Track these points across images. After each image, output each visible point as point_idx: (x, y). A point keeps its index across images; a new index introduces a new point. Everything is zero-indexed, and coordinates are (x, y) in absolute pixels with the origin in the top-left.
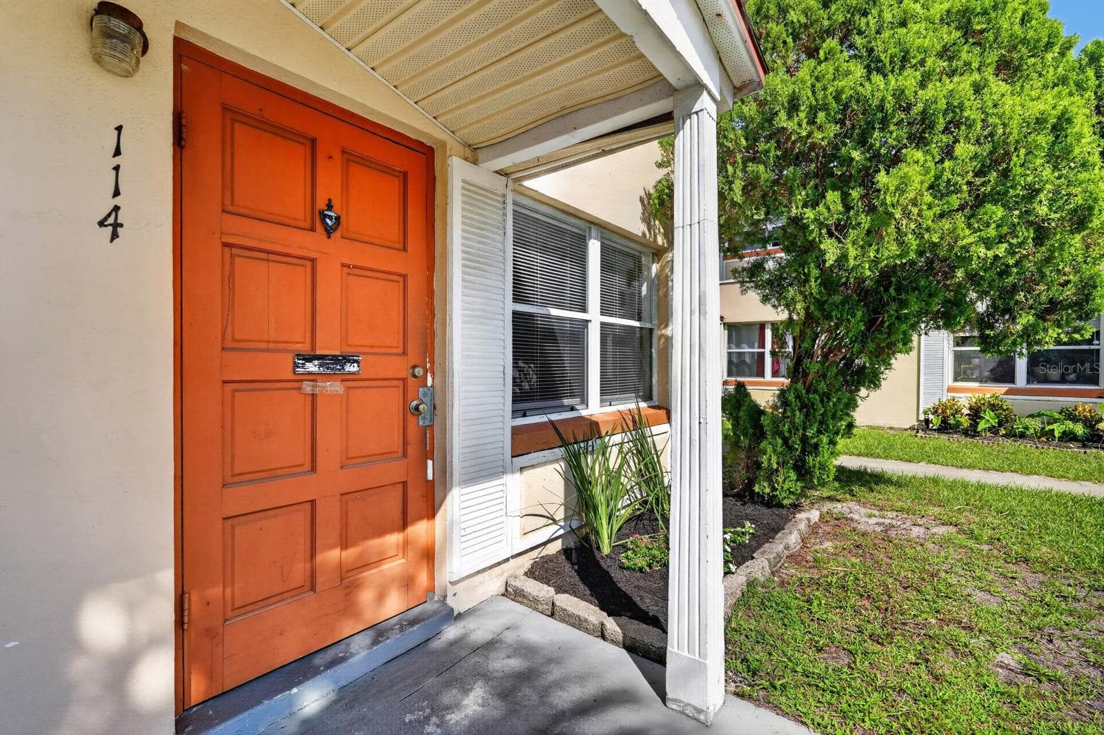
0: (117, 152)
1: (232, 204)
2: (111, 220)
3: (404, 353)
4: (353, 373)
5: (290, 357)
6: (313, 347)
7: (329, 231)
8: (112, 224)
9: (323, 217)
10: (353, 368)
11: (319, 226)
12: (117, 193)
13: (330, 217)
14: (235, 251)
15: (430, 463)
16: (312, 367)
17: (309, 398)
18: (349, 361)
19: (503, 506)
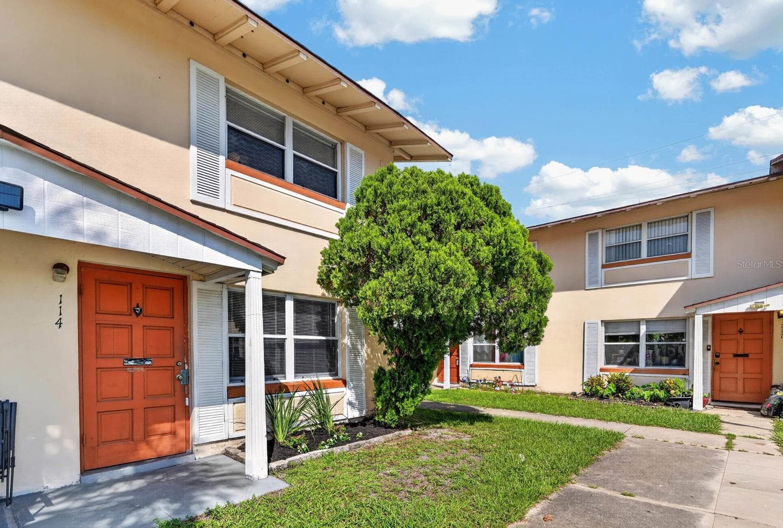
0: (61, 303)
1: (100, 310)
2: (59, 322)
3: (173, 357)
4: (149, 365)
5: (122, 359)
6: (132, 356)
7: (137, 315)
8: (59, 323)
9: (135, 310)
10: (149, 363)
11: (133, 313)
12: (61, 314)
13: (138, 310)
14: (101, 325)
15: (187, 399)
16: (131, 363)
17: (131, 374)
18: (147, 361)
19: (223, 418)
